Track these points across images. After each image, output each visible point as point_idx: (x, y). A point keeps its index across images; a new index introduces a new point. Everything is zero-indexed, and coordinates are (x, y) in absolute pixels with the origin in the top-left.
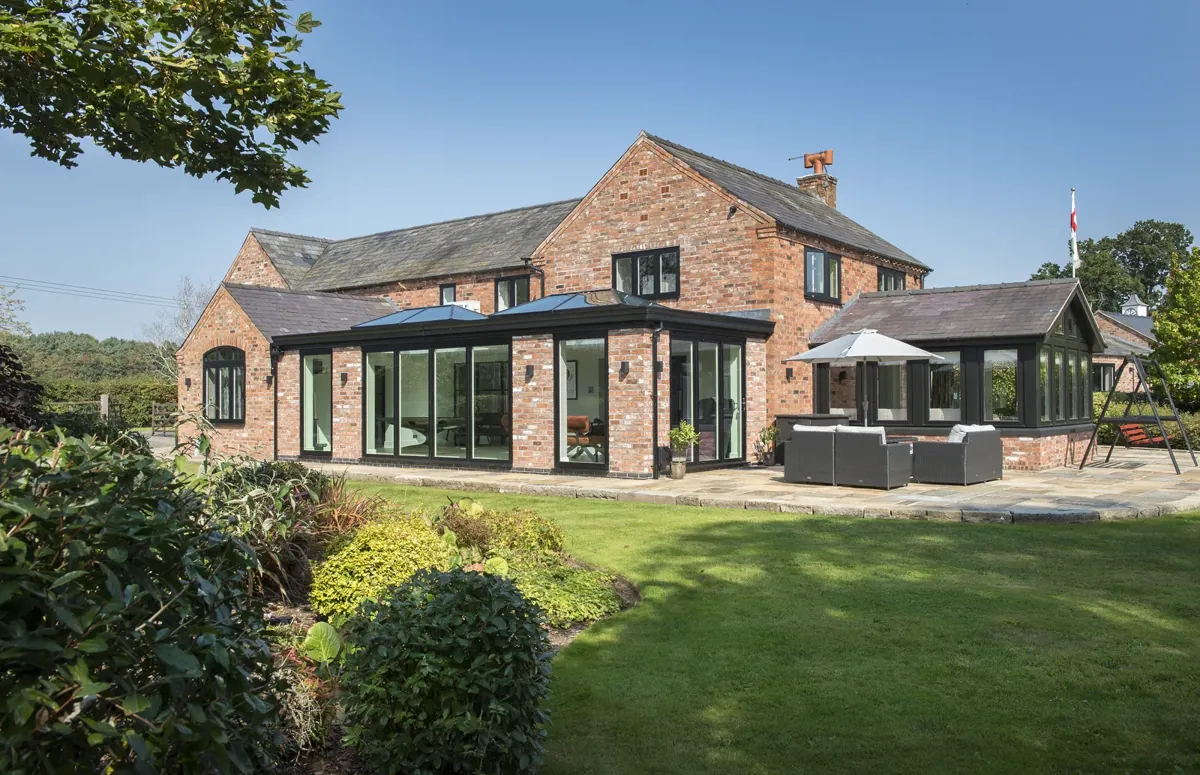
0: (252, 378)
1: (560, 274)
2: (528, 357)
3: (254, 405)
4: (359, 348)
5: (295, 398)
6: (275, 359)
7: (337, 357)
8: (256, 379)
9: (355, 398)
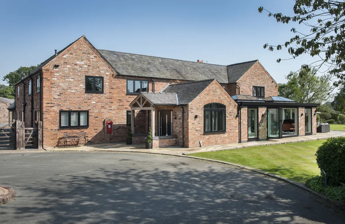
0: (229, 115)
1: (242, 88)
2: (301, 112)
3: (229, 125)
4: (266, 107)
5: (246, 122)
6: (239, 109)
7: (260, 109)
8: (231, 115)
9: (265, 121)
